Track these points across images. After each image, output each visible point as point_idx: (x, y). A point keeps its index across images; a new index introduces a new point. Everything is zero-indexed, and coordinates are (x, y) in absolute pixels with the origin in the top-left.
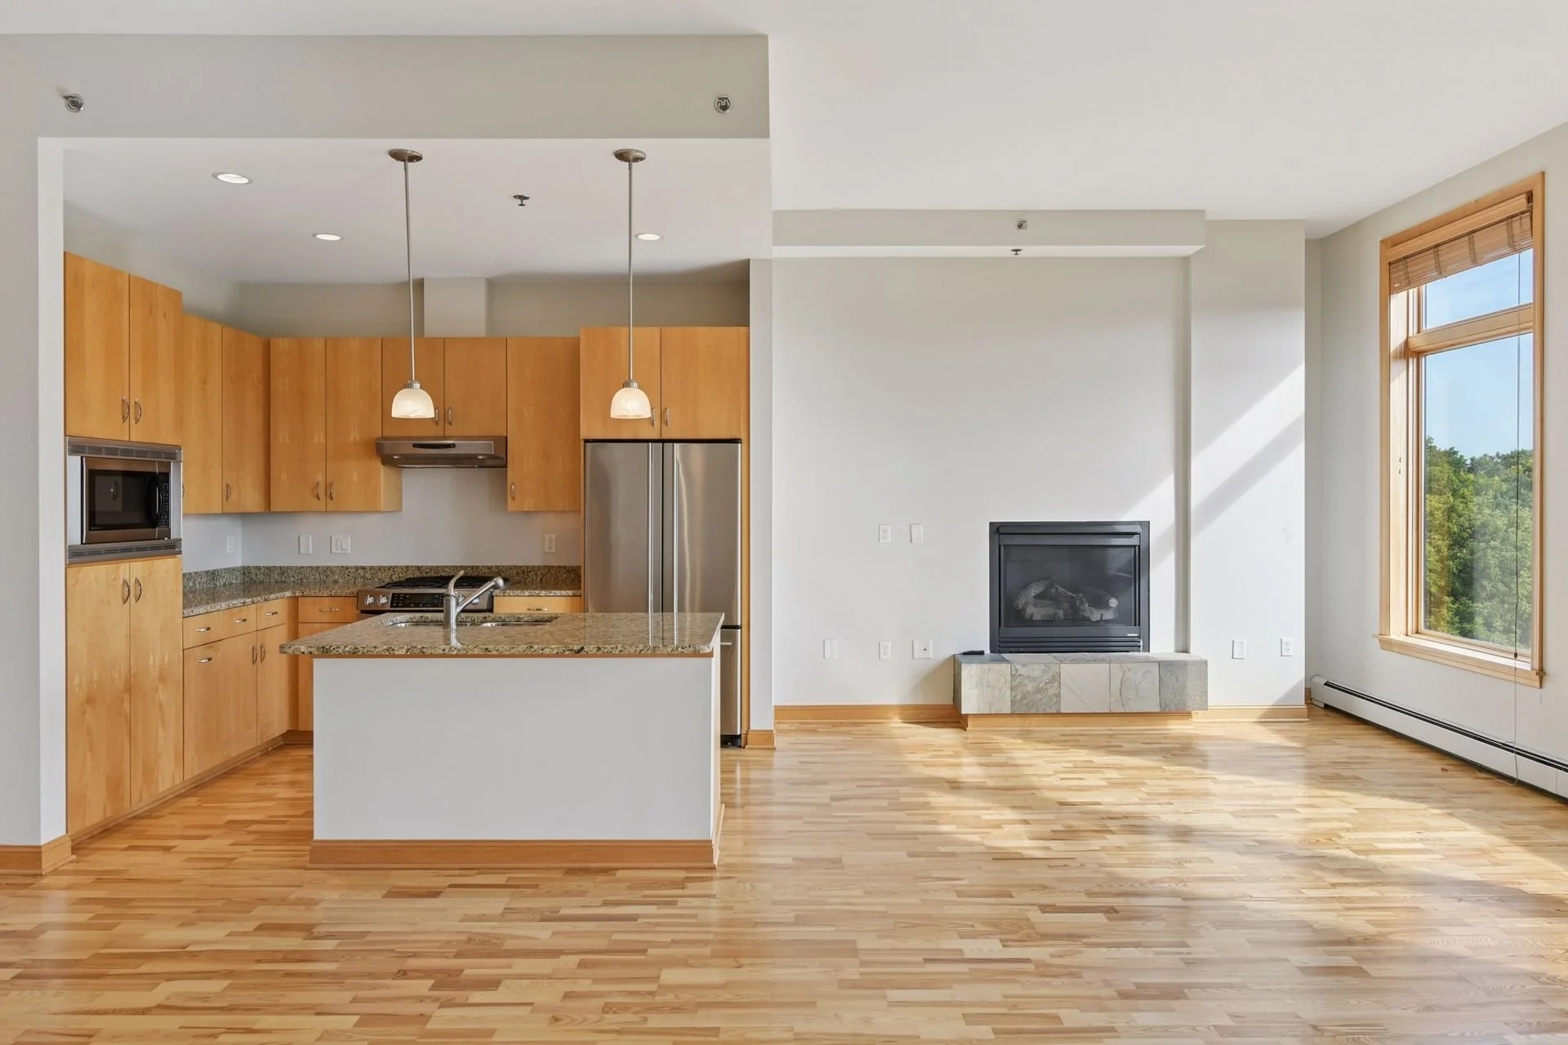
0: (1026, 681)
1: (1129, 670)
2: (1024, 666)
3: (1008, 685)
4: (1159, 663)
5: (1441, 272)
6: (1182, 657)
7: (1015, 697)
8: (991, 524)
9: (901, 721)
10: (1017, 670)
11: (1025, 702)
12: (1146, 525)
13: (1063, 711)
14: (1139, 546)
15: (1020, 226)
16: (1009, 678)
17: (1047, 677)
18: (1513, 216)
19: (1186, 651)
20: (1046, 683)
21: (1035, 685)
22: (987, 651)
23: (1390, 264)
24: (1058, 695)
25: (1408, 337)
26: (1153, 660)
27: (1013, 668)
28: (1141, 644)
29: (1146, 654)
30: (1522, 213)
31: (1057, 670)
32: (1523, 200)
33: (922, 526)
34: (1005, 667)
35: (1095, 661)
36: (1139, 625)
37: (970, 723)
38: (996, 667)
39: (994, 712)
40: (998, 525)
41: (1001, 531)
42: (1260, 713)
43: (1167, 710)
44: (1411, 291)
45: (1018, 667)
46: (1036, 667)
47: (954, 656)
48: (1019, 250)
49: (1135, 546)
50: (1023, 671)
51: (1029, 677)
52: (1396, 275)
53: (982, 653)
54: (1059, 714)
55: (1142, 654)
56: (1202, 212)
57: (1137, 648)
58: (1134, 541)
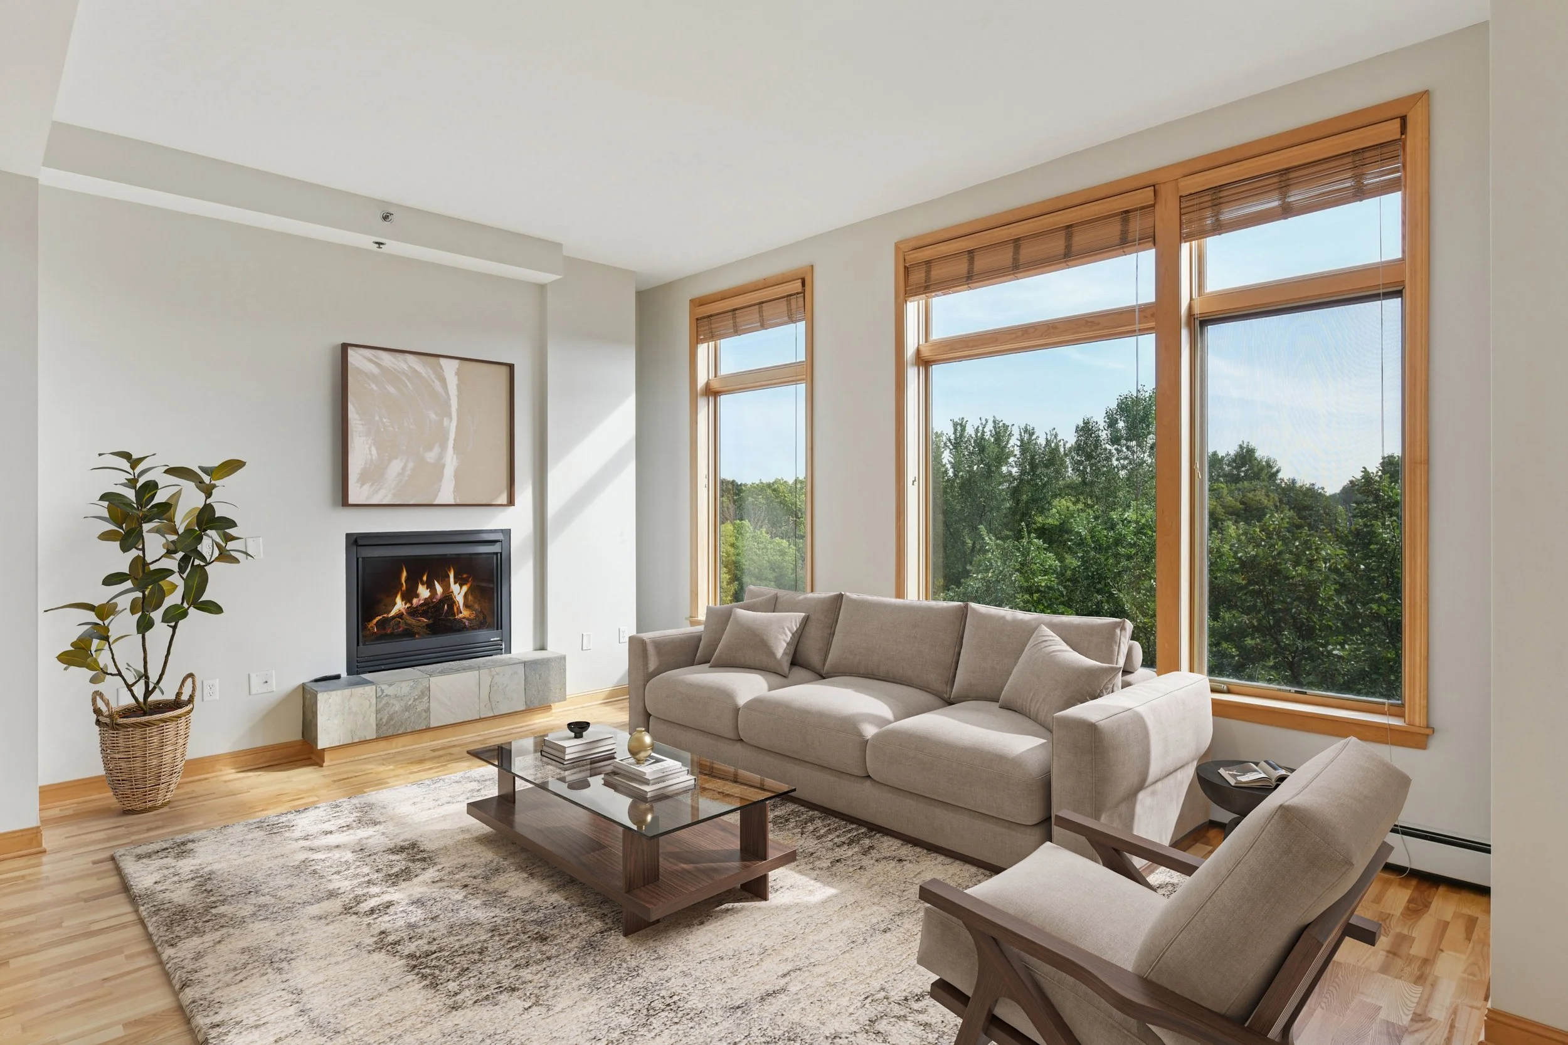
0: (392, 701)
1: (497, 674)
2: (390, 685)
3: (373, 709)
4: (525, 663)
5: (737, 331)
6: (540, 655)
7: (381, 719)
8: (348, 535)
9: (234, 771)
10: (382, 691)
11: (392, 723)
12: (507, 533)
13: (433, 725)
14: (501, 553)
15: (386, 218)
16: (374, 701)
17: (416, 693)
18: (791, 295)
19: (543, 648)
20: (415, 700)
21: (403, 703)
22: (344, 674)
23: (697, 319)
24: (428, 710)
25: (709, 379)
26: (517, 661)
27: (379, 690)
28: (503, 646)
29: (509, 655)
30: (798, 293)
31: (425, 684)
32: (799, 283)
33: (261, 539)
34: (369, 690)
35: (465, 669)
36: (501, 629)
37: (327, 758)
38: (359, 690)
39: (357, 740)
40: (355, 537)
41: (360, 542)
42: (603, 696)
43: (532, 707)
44: (710, 343)
45: (383, 687)
46: (404, 684)
47: (304, 684)
48: (382, 244)
49: (497, 553)
50: (389, 691)
51: (396, 696)
52: (703, 329)
53: (338, 677)
54: (429, 729)
55: (505, 656)
56: (560, 245)
57: (499, 651)
58: (495, 548)
